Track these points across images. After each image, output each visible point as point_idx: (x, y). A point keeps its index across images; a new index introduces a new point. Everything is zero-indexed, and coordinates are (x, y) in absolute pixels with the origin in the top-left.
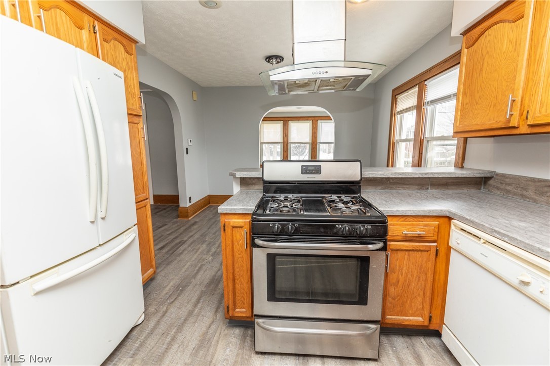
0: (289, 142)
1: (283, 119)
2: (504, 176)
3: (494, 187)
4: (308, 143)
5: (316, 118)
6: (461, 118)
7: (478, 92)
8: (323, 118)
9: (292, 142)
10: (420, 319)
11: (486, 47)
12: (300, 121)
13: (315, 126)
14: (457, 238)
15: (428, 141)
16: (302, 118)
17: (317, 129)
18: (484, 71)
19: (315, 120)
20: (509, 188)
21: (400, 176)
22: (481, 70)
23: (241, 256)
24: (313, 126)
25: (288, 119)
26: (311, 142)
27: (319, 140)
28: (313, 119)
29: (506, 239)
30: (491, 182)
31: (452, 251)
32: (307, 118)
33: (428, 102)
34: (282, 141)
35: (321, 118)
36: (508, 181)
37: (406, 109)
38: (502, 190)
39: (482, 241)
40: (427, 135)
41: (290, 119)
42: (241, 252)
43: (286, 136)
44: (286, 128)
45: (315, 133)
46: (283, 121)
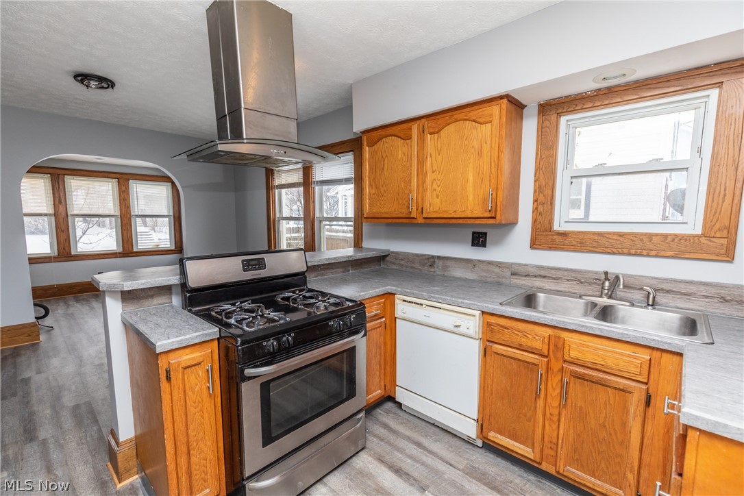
0: (70, 213)
1: (51, 171)
2: (397, 253)
3: (391, 262)
4: (113, 216)
5: (125, 177)
6: (369, 206)
7: (382, 186)
8: (137, 177)
10: (380, 391)
11: (385, 152)
12: (91, 179)
13: (124, 188)
14: (401, 309)
15: (320, 221)
16: (95, 174)
17: (128, 194)
18: (386, 170)
19: (123, 179)
20: (402, 262)
21: (333, 262)
22: (383, 169)
23: (199, 409)
24: (120, 188)
25: (63, 172)
26: (118, 213)
27: (135, 211)
28: (118, 176)
29: (440, 301)
30: (388, 259)
31: (397, 320)
32: (106, 175)
33: (317, 181)
34: (52, 212)
35: (135, 177)
36: (401, 257)
37: (289, 184)
38: (398, 264)
39: (424, 306)
40: (317, 215)
41: (66, 172)
42: (199, 402)
43: (60, 202)
44: (59, 188)
45: (126, 200)
46: (51, 174)
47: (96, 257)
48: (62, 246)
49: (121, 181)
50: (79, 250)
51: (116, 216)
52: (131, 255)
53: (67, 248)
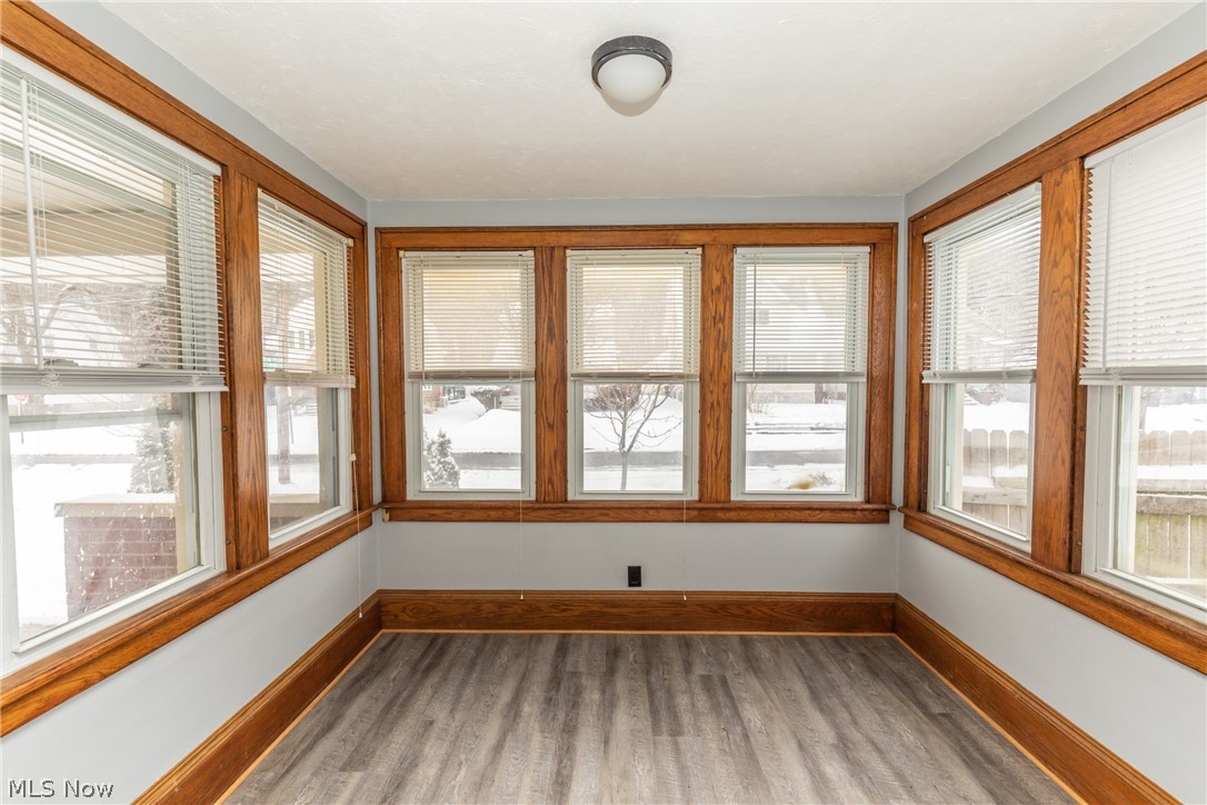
0: (571, 369)
1: (536, 239)
4: (681, 376)
5: (724, 237)
8: (763, 236)
9: (587, 367)
13: (717, 279)
17: (729, 298)
24: (706, 281)
25: (564, 238)
26: (695, 369)
27: (744, 361)
28: (704, 237)
32: (670, 236)
34: (531, 367)
35: (751, 236)
41: (575, 238)
43: (551, 335)
44: (551, 289)
45: (722, 320)
46: (534, 248)
47: (625, 515)
48: (546, 474)
49: (711, 252)
50: (587, 487)
51: (689, 376)
52: (720, 515)
53: (556, 480)
